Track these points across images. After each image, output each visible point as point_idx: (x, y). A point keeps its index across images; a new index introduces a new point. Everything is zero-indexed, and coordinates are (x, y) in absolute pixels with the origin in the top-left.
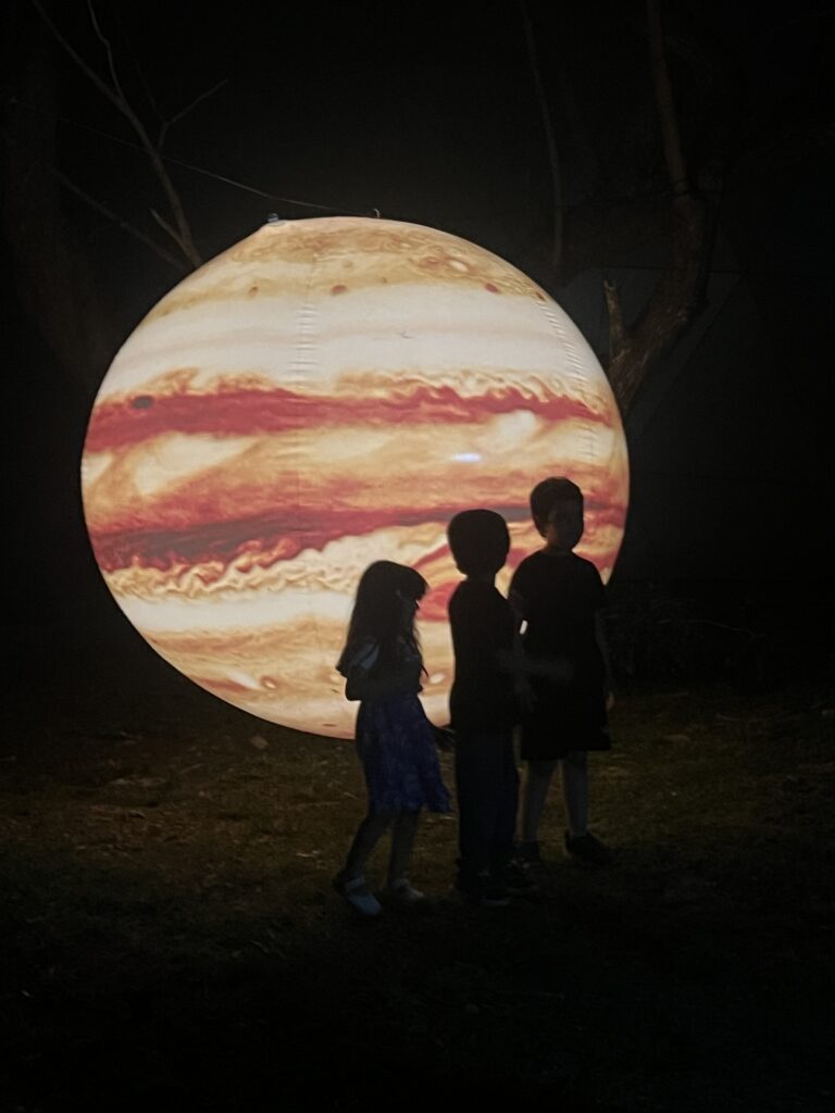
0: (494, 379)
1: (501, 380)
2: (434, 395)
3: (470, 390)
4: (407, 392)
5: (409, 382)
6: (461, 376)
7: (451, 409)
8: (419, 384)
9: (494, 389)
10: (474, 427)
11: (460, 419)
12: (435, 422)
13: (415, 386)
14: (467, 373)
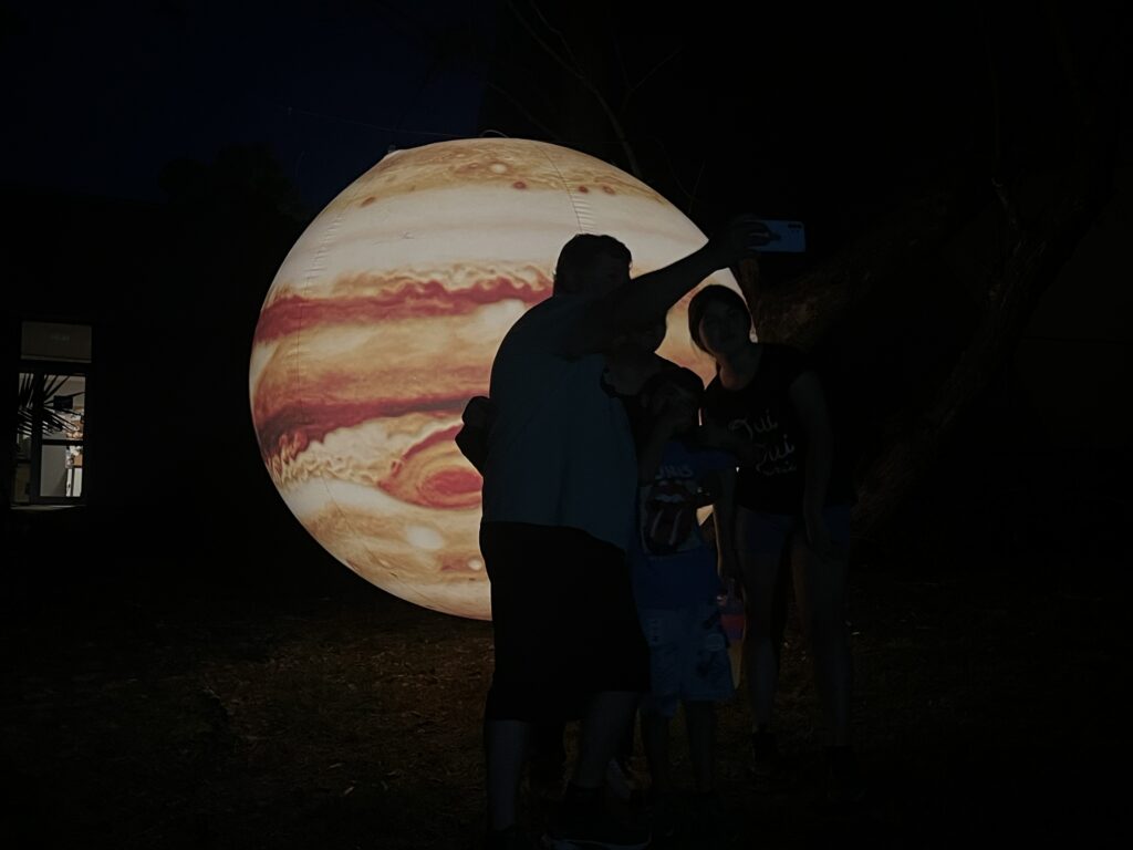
0: (485, 270)
1: (492, 272)
2: (421, 290)
3: (459, 282)
4: (394, 289)
5: (398, 279)
6: (452, 271)
7: (436, 302)
8: (409, 281)
9: (482, 281)
10: (456, 319)
11: (443, 312)
12: (418, 316)
13: (403, 283)
14: (457, 267)
